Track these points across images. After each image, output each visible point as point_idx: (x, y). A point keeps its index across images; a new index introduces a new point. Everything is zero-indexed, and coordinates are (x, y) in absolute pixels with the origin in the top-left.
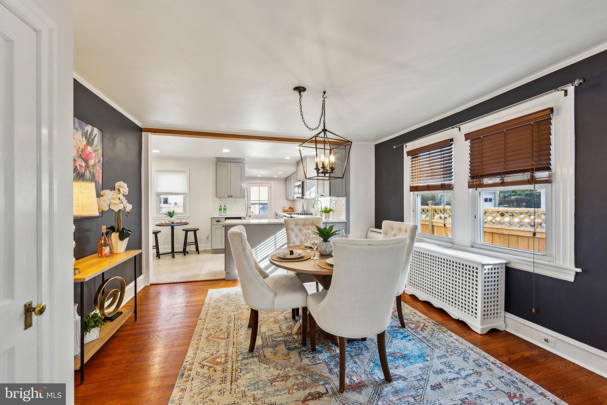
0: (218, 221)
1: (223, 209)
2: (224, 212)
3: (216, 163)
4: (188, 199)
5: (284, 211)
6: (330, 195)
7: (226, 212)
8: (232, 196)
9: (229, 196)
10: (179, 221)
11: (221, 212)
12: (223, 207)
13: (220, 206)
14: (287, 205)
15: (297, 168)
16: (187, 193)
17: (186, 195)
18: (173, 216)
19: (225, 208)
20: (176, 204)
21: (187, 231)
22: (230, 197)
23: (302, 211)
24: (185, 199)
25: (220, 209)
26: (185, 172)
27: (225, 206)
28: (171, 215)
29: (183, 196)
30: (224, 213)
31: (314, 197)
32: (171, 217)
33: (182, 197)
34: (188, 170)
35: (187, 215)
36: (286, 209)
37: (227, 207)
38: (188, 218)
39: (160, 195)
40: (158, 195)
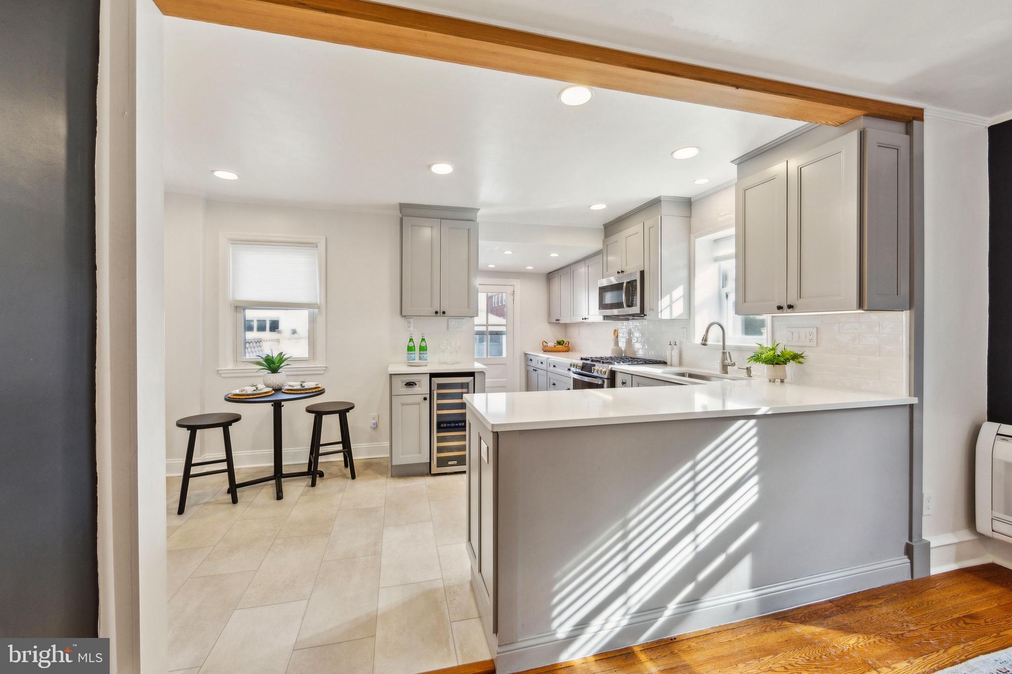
0: (410, 384)
1: (417, 349)
2: (422, 356)
3: (401, 220)
4: (321, 321)
5: (546, 350)
6: (861, 305)
7: (425, 356)
8: (444, 313)
9: (436, 313)
10: (296, 385)
11: (413, 356)
12: (417, 342)
13: (411, 340)
14: (551, 336)
15: (604, 242)
16: (318, 303)
17: (316, 311)
18: (279, 367)
19: (423, 344)
20: (294, 332)
21: (318, 414)
22: (439, 314)
23: (614, 351)
24: (312, 321)
25: (410, 349)
26: (314, 245)
27: (423, 340)
28: (273, 365)
29: (309, 313)
30: (420, 359)
31: (678, 316)
32: (274, 371)
33: (304, 314)
34: (323, 241)
35: (319, 363)
36: (551, 344)
37: (429, 343)
38: (323, 372)
39: (244, 310)
40: (240, 307)
